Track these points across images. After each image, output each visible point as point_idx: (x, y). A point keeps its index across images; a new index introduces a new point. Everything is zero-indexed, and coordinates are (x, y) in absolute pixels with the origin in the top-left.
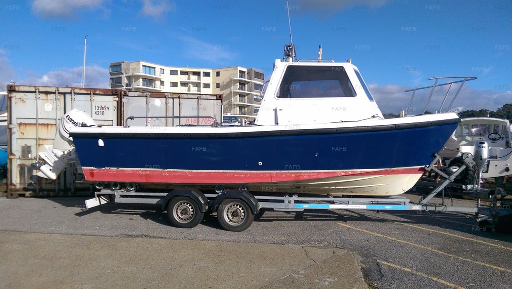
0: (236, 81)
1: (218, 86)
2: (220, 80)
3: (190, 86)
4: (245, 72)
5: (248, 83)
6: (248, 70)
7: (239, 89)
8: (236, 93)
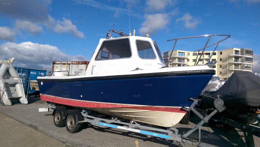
0: (232, 57)
1: (221, 60)
2: (222, 56)
3: (204, 61)
4: (239, 51)
5: (241, 57)
6: (241, 49)
7: (234, 61)
8: (232, 64)
